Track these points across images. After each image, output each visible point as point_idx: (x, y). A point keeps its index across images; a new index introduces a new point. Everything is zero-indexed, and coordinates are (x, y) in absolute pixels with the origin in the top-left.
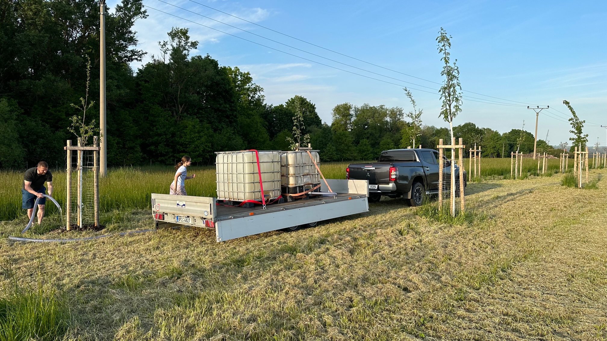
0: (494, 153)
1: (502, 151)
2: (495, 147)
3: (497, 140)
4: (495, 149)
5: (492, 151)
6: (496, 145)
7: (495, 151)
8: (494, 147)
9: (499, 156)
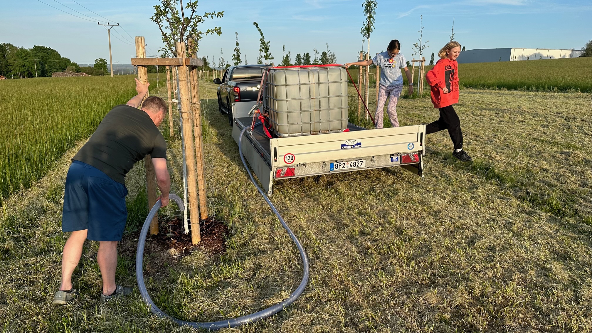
0: (25, 72)
1: (34, 70)
2: (25, 65)
3: (25, 58)
4: (25, 67)
5: (22, 69)
6: (25, 63)
7: (25, 70)
8: (23, 66)
9: (31, 75)
